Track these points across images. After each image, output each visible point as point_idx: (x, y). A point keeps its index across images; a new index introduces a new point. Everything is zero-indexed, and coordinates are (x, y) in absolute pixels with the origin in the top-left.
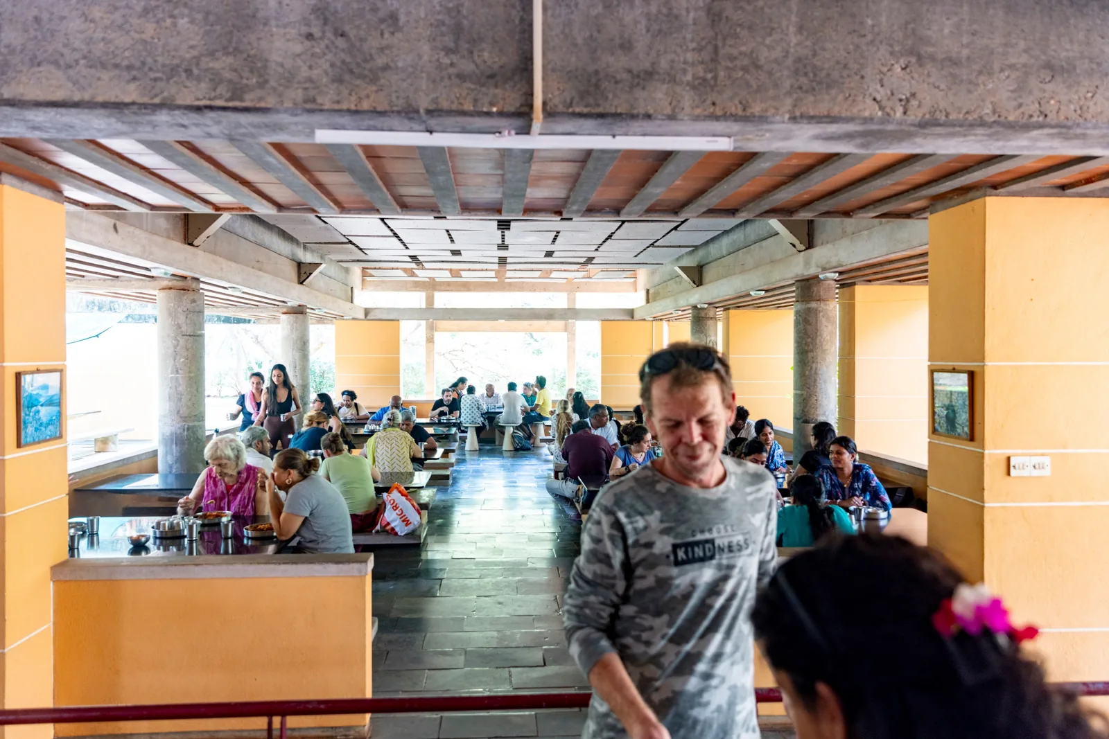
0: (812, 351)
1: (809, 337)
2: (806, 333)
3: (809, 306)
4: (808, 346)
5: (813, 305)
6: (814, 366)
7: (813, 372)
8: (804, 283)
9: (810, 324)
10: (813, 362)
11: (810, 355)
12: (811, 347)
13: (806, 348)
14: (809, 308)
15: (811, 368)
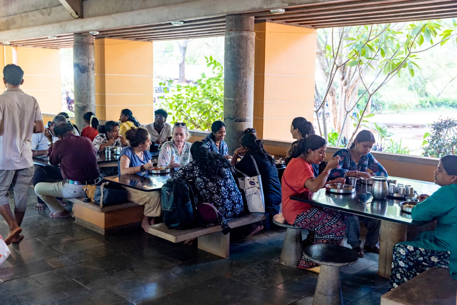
0: (243, 68)
1: (241, 58)
2: (239, 55)
3: (241, 34)
4: (241, 64)
5: (245, 34)
6: (244, 79)
7: (244, 84)
8: (238, 16)
9: (242, 48)
10: (244, 77)
11: (242, 71)
12: (243, 65)
13: (239, 66)
14: (242, 36)
15: (243, 81)
